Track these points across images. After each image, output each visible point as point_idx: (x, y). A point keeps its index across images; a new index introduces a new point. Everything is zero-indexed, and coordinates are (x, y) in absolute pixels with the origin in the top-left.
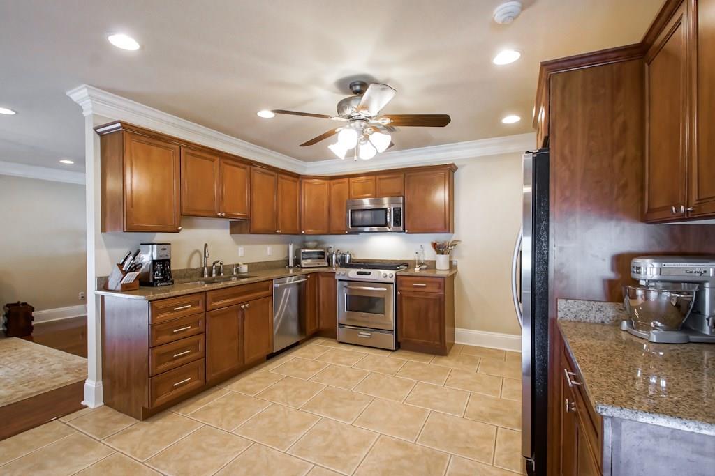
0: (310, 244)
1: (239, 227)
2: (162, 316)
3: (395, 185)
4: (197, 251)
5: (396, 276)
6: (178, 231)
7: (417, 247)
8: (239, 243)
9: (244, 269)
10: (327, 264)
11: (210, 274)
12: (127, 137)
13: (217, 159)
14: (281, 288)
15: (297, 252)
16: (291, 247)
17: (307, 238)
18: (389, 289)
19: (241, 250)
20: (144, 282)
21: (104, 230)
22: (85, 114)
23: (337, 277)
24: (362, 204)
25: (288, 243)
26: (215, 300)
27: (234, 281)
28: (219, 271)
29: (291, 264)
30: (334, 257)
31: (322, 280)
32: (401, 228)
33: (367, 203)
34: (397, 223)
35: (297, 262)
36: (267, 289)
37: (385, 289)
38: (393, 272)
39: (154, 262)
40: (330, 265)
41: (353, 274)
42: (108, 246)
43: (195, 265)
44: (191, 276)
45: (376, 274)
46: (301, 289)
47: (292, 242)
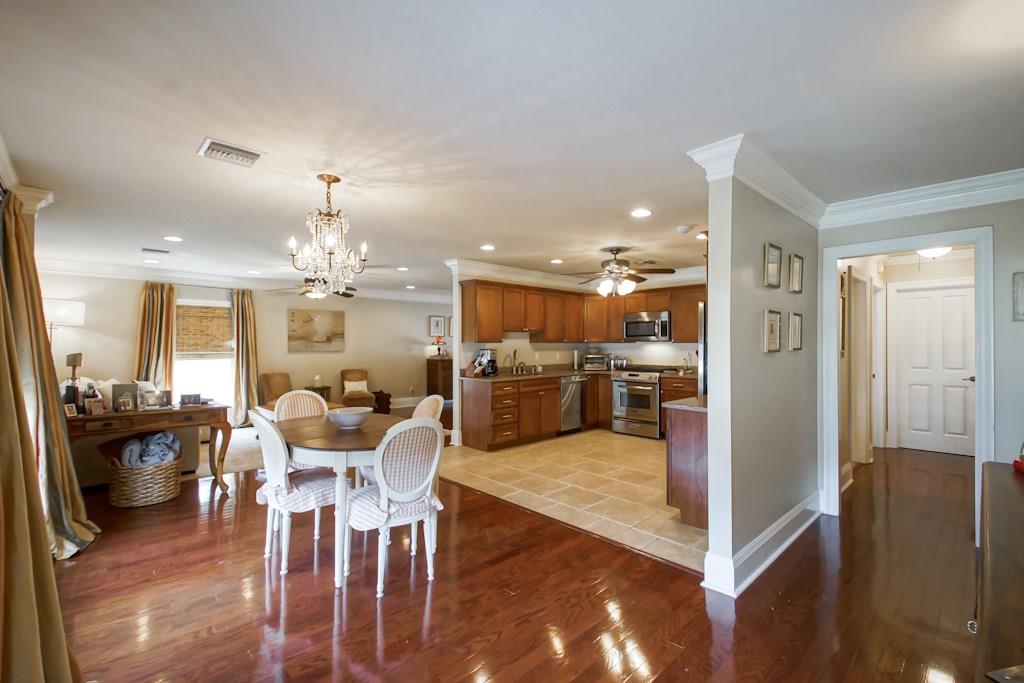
0: (592, 351)
1: (537, 337)
2: (498, 393)
3: (664, 300)
4: (509, 355)
5: (660, 378)
6: (501, 342)
7: (685, 354)
8: (536, 349)
9: (540, 369)
10: (606, 368)
11: (517, 371)
12: (478, 287)
13: (523, 292)
14: (567, 384)
15: (581, 357)
16: (576, 352)
17: (592, 345)
18: (654, 389)
19: (537, 355)
20: (484, 374)
21: (463, 341)
22: (454, 273)
23: (612, 378)
24: (640, 317)
25: (573, 349)
26: (525, 386)
27: (533, 377)
28: (523, 369)
29: (576, 367)
30: (612, 362)
31: (601, 380)
32: (667, 338)
33: (645, 317)
34: (664, 334)
35: (581, 366)
36: (556, 383)
37: (650, 388)
38: (658, 374)
39: (490, 361)
40: (609, 369)
41: (625, 375)
42: (464, 351)
43: (508, 365)
44: (505, 372)
45: (643, 376)
46: (583, 386)
47: (577, 349)
